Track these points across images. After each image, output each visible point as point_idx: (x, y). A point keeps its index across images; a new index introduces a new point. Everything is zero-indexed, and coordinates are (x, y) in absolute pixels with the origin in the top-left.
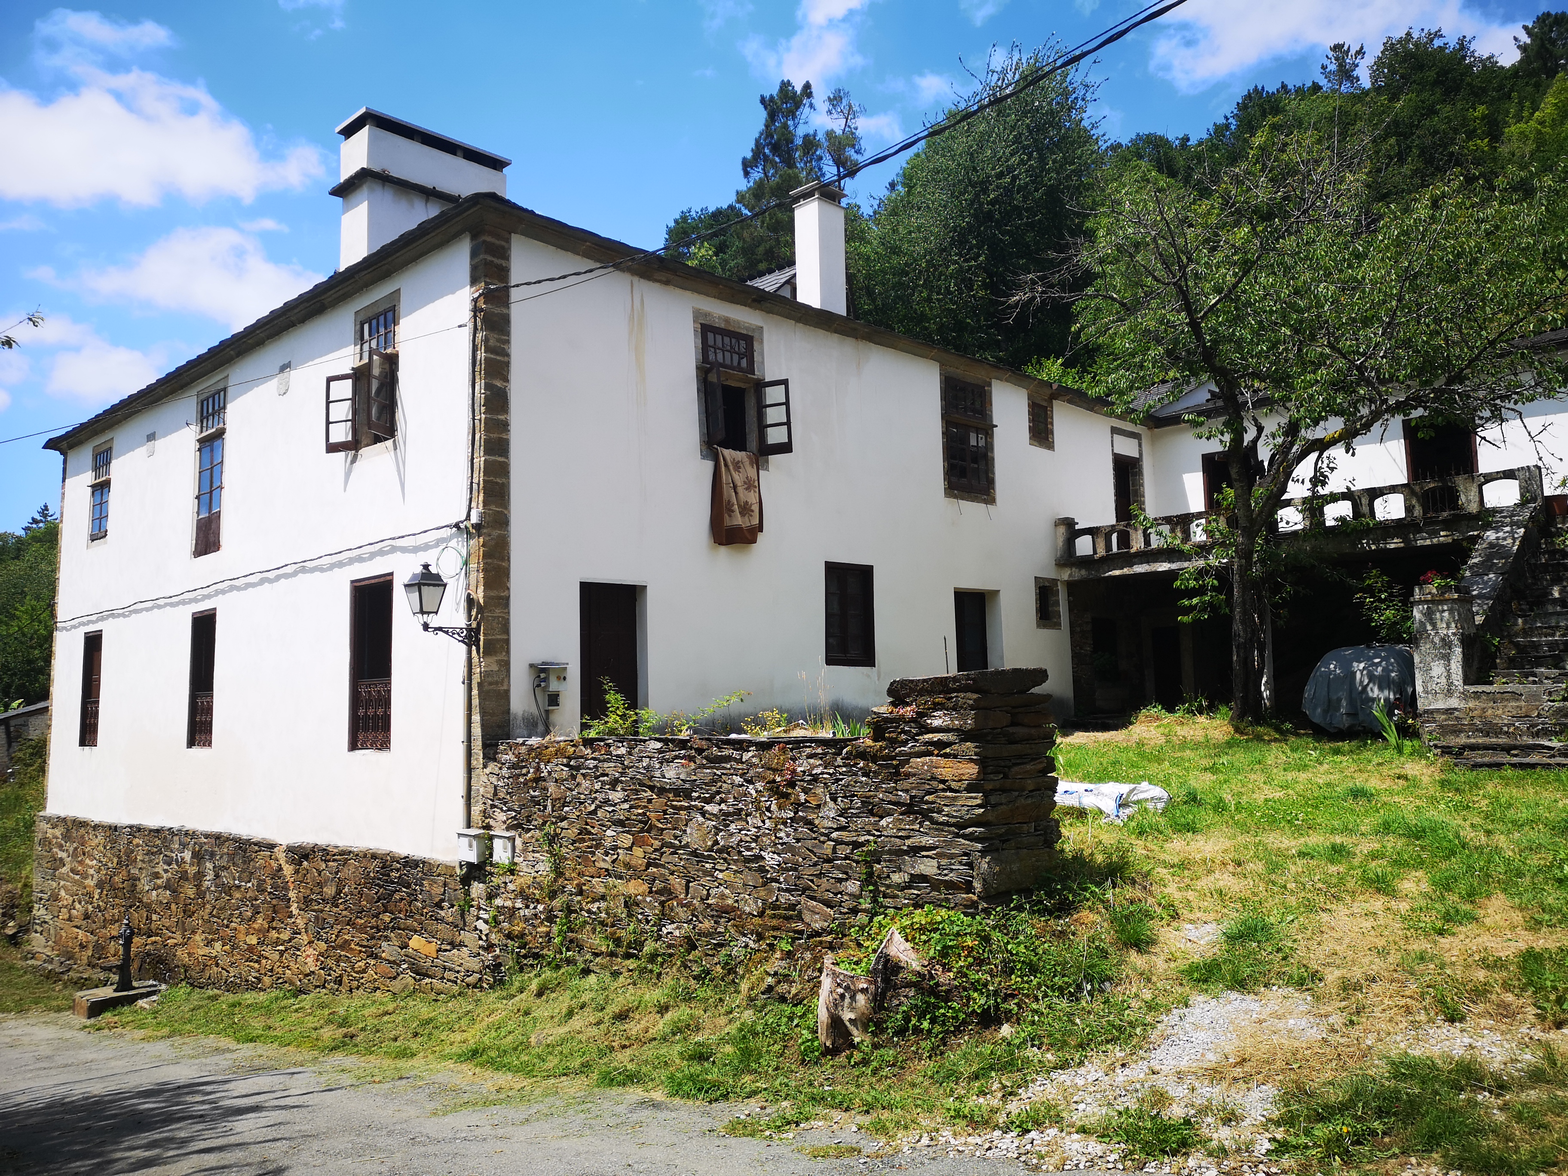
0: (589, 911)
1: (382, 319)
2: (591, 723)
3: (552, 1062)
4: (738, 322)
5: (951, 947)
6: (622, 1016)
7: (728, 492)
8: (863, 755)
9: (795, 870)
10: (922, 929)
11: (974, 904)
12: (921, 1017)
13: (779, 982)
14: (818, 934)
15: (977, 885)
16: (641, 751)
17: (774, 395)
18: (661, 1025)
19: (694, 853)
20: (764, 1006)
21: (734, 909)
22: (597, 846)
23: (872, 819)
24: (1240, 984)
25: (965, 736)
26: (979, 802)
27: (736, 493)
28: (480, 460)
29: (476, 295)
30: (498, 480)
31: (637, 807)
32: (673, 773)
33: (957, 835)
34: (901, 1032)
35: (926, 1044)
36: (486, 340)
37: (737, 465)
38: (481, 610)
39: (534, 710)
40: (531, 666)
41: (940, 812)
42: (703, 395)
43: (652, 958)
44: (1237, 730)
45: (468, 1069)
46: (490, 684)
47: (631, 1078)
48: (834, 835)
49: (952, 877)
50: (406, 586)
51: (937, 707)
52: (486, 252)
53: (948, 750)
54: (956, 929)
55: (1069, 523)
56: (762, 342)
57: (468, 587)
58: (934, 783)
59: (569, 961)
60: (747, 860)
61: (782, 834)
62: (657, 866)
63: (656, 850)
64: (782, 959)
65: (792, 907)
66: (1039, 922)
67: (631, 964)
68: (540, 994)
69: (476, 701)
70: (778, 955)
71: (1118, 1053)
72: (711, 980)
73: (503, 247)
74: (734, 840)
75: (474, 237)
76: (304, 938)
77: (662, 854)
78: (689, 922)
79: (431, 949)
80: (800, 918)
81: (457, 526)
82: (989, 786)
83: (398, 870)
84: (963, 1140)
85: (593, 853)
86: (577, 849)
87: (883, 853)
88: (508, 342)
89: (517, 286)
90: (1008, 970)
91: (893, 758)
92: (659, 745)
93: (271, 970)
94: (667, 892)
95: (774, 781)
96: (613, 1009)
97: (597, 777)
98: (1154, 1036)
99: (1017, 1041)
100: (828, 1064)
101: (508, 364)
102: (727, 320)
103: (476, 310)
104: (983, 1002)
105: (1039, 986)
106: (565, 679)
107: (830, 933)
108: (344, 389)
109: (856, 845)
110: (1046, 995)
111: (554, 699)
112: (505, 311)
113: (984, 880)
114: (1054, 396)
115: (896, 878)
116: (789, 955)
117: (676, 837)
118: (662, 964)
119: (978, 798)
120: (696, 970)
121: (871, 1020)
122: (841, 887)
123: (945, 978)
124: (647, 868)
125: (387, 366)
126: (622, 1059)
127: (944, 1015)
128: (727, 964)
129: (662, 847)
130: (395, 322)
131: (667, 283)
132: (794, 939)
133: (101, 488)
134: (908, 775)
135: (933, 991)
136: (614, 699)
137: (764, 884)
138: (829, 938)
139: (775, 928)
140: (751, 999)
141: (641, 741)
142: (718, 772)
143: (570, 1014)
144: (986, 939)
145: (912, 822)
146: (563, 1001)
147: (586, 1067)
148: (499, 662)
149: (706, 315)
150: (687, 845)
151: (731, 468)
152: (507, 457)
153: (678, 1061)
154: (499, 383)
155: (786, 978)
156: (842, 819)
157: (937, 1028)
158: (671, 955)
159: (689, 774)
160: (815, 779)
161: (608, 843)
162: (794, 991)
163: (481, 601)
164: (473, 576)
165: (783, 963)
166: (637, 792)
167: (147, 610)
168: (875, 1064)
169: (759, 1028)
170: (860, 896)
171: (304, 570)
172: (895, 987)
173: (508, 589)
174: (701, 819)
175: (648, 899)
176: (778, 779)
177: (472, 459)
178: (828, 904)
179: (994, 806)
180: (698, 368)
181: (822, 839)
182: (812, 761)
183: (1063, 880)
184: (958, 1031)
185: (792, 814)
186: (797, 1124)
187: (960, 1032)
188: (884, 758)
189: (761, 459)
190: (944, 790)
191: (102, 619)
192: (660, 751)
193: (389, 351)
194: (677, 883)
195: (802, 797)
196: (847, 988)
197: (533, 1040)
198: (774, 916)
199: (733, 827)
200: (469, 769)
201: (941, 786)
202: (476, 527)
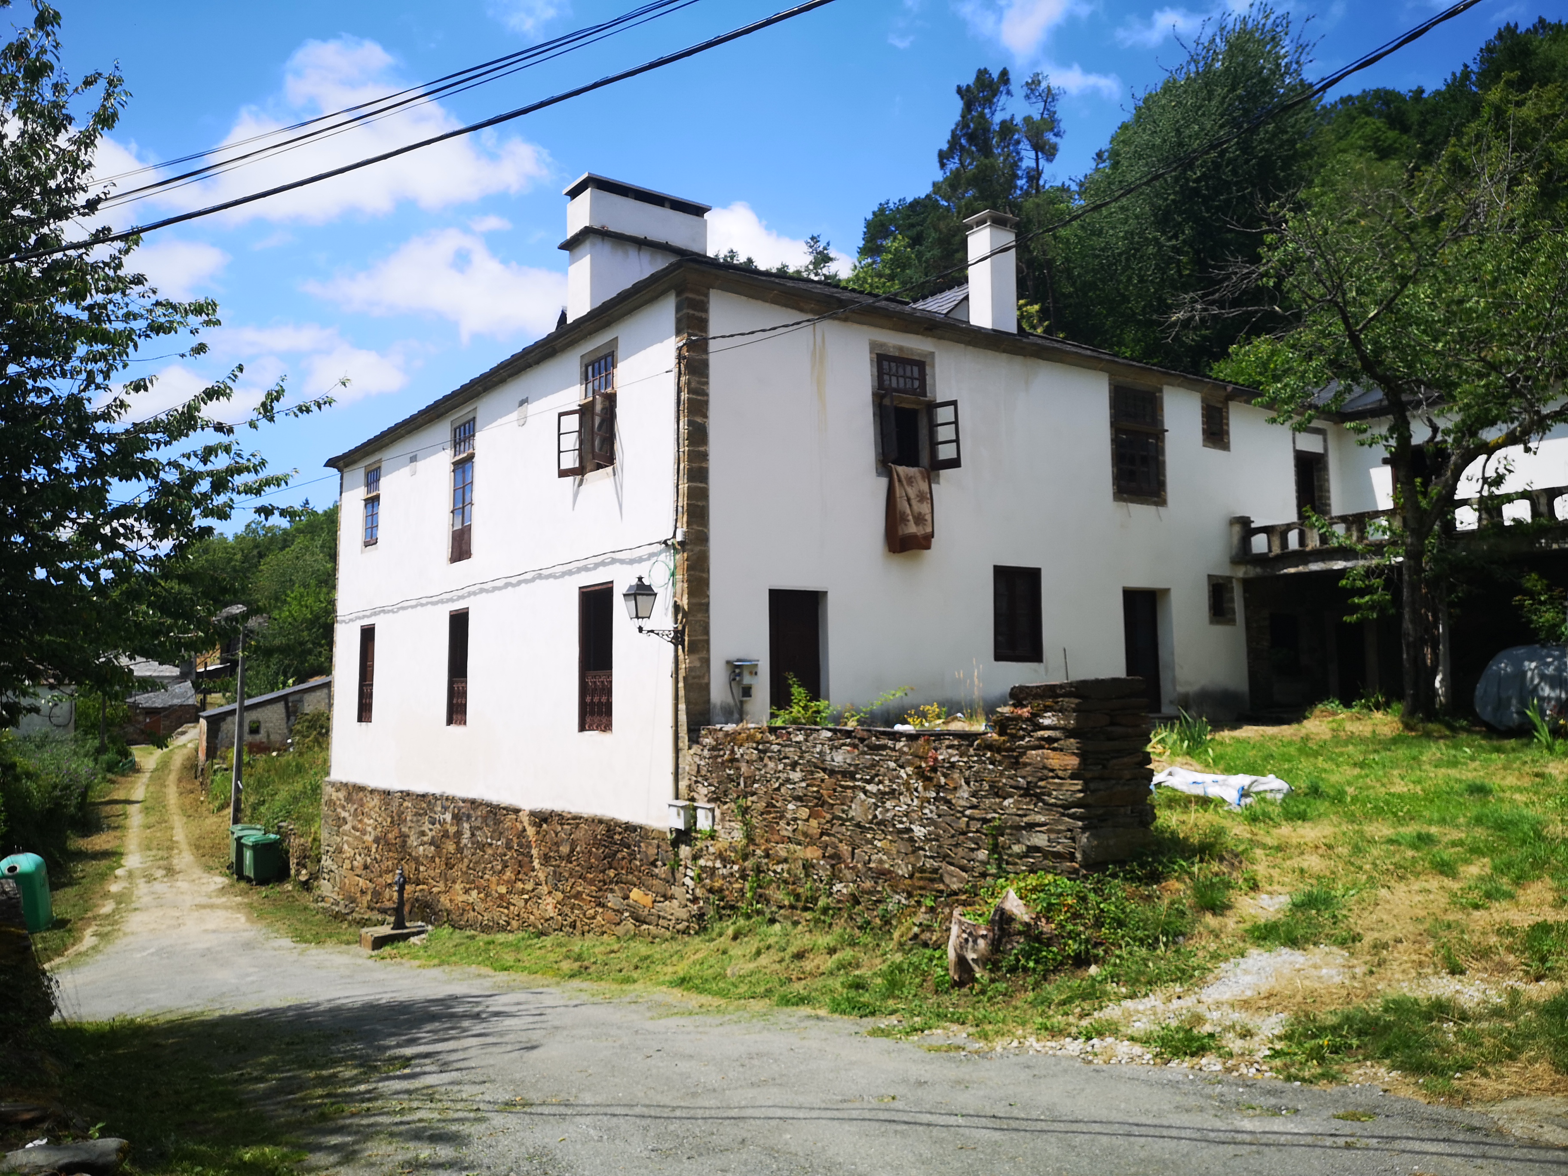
0: (775, 872)
1: (603, 362)
2: (777, 712)
3: (743, 989)
4: (911, 349)
5: (1054, 904)
6: (799, 956)
7: (902, 504)
8: (990, 747)
9: (937, 840)
10: (1034, 890)
11: (1076, 871)
12: (1028, 959)
13: (923, 931)
14: (955, 893)
15: (1078, 856)
16: (815, 739)
17: (944, 414)
18: (830, 962)
19: (858, 825)
20: (911, 950)
21: (890, 872)
22: (781, 818)
23: (997, 800)
24: (1293, 942)
25: (1069, 733)
26: (1079, 787)
27: (910, 505)
28: (684, 487)
29: (681, 344)
30: (699, 503)
31: (812, 786)
32: (840, 758)
33: (1063, 815)
34: (1013, 970)
35: (1030, 980)
36: (689, 383)
37: (910, 480)
38: (685, 615)
39: (730, 700)
40: (728, 663)
41: (1050, 795)
42: (878, 419)
43: (825, 910)
44: (1408, 727)
45: (677, 992)
46: (694, 678)
47: (802, 1000)
48: (968, 812)
49: (1059, 848)
50: (625, 595)
51: (1047, 709)
52: (688, 307)
53: (1056, 745)
54: (1060, 890)
55: (1244, 522)
56: (933, 367)
57: (674, 596)
58: (1046, 772)
59: (759, 912)
60: (900, 832)
61: (926, 811)
62: (829, 835)
63: (828, 822)
64: (926, 913)
65: (935, 871)
66: (1131, 888)
67: (808, 915)
68: (735, 938)
69: (682, 693)
70: (923, 909)
71: (1178, 989)
72: (872, 929)
73: (702, 302)
74: (889, 815)
75: (678, 295)
76: (544, 889)
77: (832, 825)
78: (854, 882)
79: (648, 900)
80: (941, 880)
81: (665, 542)
82: (1089, 775)
83: (620, 833)
84: (1042, 1044)
85: (778, 823)
86: (765, 819)
87: (1006, 827)
88: (707, 383)
89: (714, 338)
90: (1098, 924)
91: (1014, 750)
92: (829, 734)
93: (518, 915)
94: (837, 857)
95: (920, 767)
96: (792, 949)
97: (780, 760)
98: (1210, 977)
99: (1099, 978)
100: (955, 992)
101: (707, 402)
102: (901, 349)
103: (680, 357)
104: (1076, 947)
105: (1123, 937)
106: (756, 673)
107: (965, 893)
108: (572, 423)
109: (985, 821)
110: (1128, 944)
111: (747, 691)
112: (704, 357)
113: (1084, 851)
114: (1230, 397)
115: (1016, 848)
116: (932, 910)
117: (843, 811)
118: (833, 916)
119: (1078, 785)
120: (860, 921)
121: (989, 960)
122: (973, 855)
123: (1046, 927)
124: (821, 837)
125: (607, 403)
126: (798, 987)
127: (1046, 957)
128: (884, 916)
129: (833, 819)
130: (614, 366)
131: (846, 320)
132: (936, 897)
133: (372, 502)
134: (1026, 765)
135: (1038, 938)
136: (798, 692)
137: (914, 852)
138: (964, 897)
139: (921, 888)
140: (901, 945)
141: (815, 730)
142: (877, 758)
143: (758, 953)
144: (1083, 899)
145: (1028, 804)
146: (752, 944)
147: (768, 993)
148: (701, 659)
149: (882, 345)
150: (852, 818)
151: (905, 483)
152: (707, 483)
153: (840, 989)
154: (699, 420)
155: (929, 928)
156: (974, 800)
157: (1040, 967)
158: (840, 909)
159: (853, 759)
160: (953, 765)
161: (789, 816)
162: (934, 938)
163: (686, 607)
164: (679, 585)
165: (927, 916)
166: (812, 773)
167: (413, 607)
168: (990, 993)
169: (905, 966)
170: (988, 863)
171: (540, 577)
172: (1010, 935)
173: (708, 596)
174: (862, 796)
175: (822, 862)
176: (924, 765)
177: (678, 485)
178: (963, 869)
179: (1093, 792)
180: (874, 394)
181: (959, 815)
182: (950, 751)
183: (1153, 854)
184: (1055, 970)
185: (934, 794)
186: (922, 1031)
187: (1060, 971)
188: (1007, 750)
189: (933, 474)
190: (1053, 778)
191: (375, 615)
192: (830, 739)
193: (609, 390)
194: (844, 848)
195: (943, 780)
196: (970, 934)
197: (729, 972)
198: (921, 878)
199: (888, 805)
200: (677, 750)
201: (1051, 774)
202: (681, 543)
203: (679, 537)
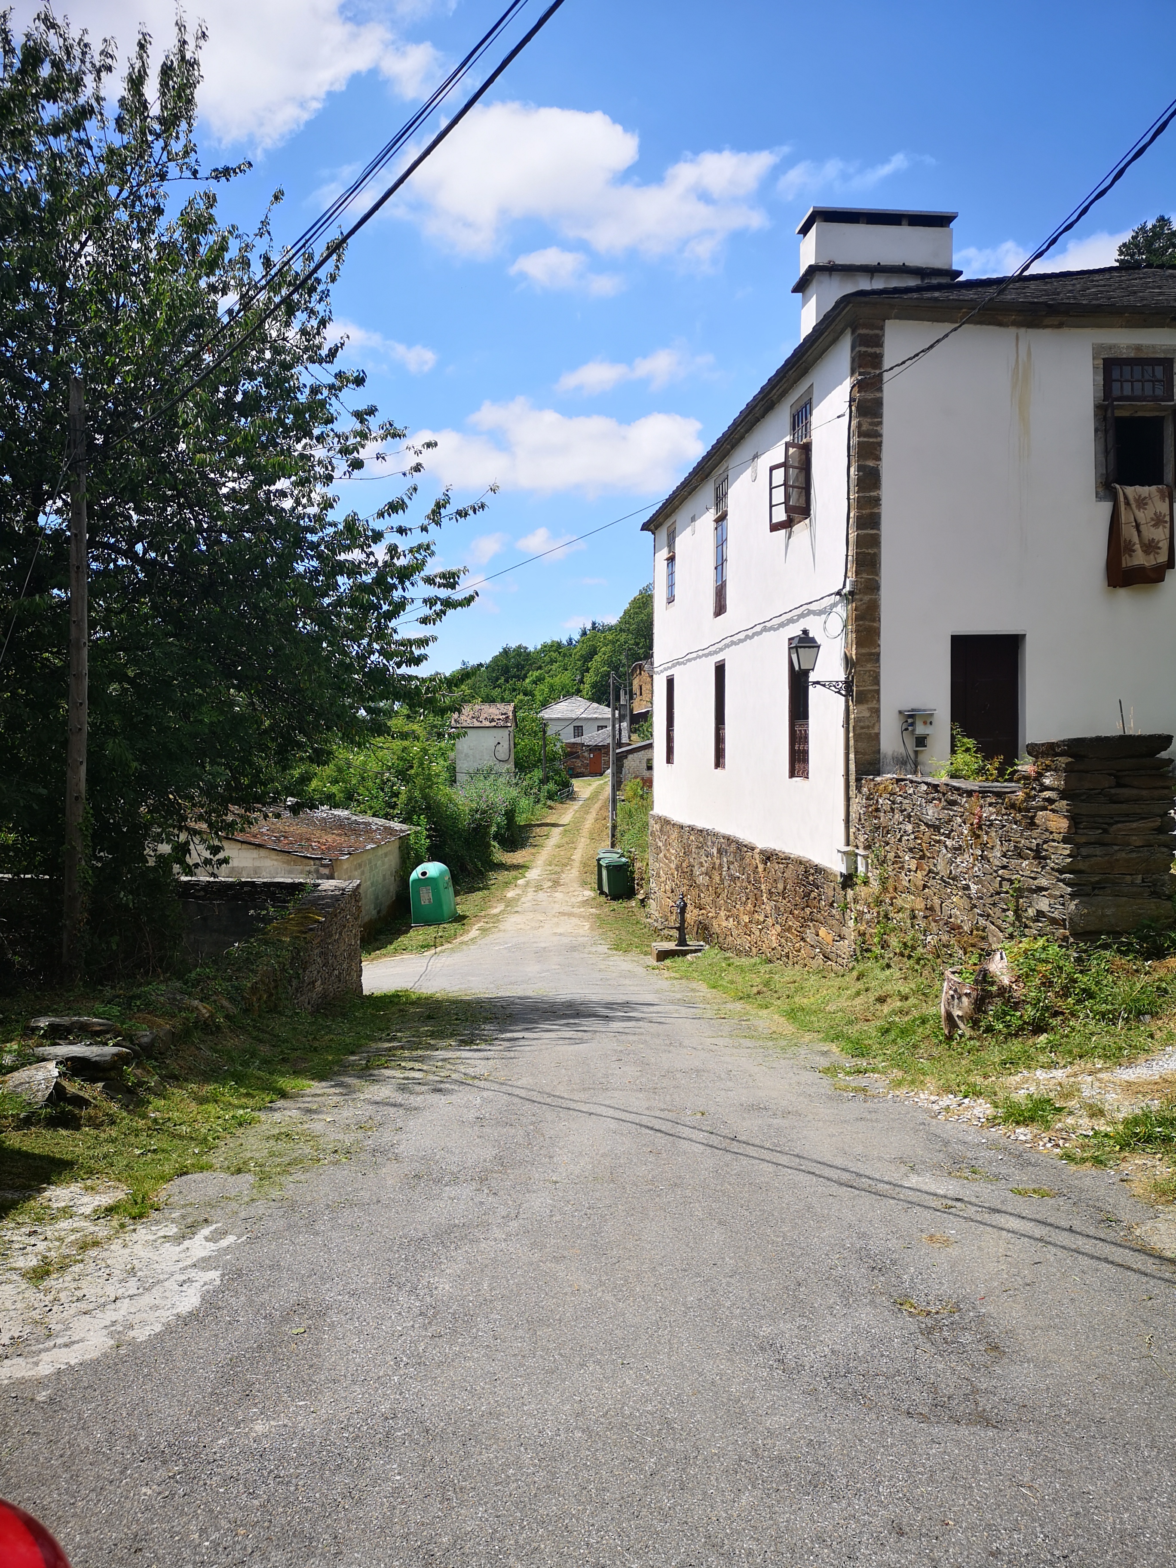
0: (896, 920)
1: (804, 410)
4: (1153, 346)
5: (1033, 970)
7: (1129, 532)
8: (1014, 806)
9: (983, 899)
11: (1065, 939)
15: (1068, 923)
19: (943, 879)
21: (959, 927)
22: (902, 868)
23: (1019, 861)
25: (1061, 794)
26: (1069, 852)
27: (1139, 532)
28: (853, 535)
29: (853, 385)
30: (870, 551)
31: (918, 838)
32: (932, 811)
33: (1058, 880)
34: (987, 1030)
36: (859, 425)
37: (1142, 503)
38: (855, 665)
39: (902, 750)
40: (900, 712)
41: (1051, 859)
42: (1100, 434)
43: (918, 960)
46: (862, 728)
48: (1001, 872)
49: (1056, 914)
51: (1048, 768)
52: (860, 345)
53: (1054, 806)
57: (845, 646)
58: (1048, 834)
60: (964, 888)
61: (977, 869)
62: (927, 887)
63: (927, 875)
65: (984, 929)
66: (1120, 960)
67: (909, 963)
68: (858, 979)
69: (852, 742)
71: (1098, 1065)
73: (877, 336)
74: (959, 871)
75: (853, 333)
76: (770, 921)
77: (929, 878)
78: (938, 934)
79: (829, 938)
80: (987, 939)
81: (838, 593)
82: (1082, 839)
83: (813, 874)
85: (901, 873)
86: (893, 868)
87: (1024, 890)
88: (880, 423)
89: (890, 369)
91: (1029, 810)
93: (756, 943)
94: (933, 909)
95: (974, 824)
97: (901, 812)
98: (1142, 1058)
100: (944, 1046)
101: (880, 444)
102: (1138, 348)
103: (851, 400)
104: (1032, 1014)
106: (931, 723)
109: (1011, 882)
111: (921, 742)
112: (878, 395)
113: (1072, 919)
115: (1030, 912)
117: (935, 865)
118: (923, 966)
119: (1068, 849)
121: (971, 1018)
122: (1005, 916)
123: (1018, 992)
124: (923, 889)
125: (805, 454)
127: (1010, 1020)
129: (929, 872)
130: (811, 413)
131: (1060, 326)
132: (979, 955)
133: (671, 559)
134: (1036, 826)
136: (961, 743)
137: (972, 909)
139: (973, 945)
142: (951, 813)
144: (1060, 967)
145: (1037, 866)
147: (831, 1029)
148: (871, 710)
149: (1111, 348)
150: (939, 872)
151: (1134, 506)
152: (879, 529)
154: (871, 463)
156: (1004, 859)
158: (928, 960)
159: (939, 814)
160: (992, 824)
161: (906, 866)
163: (854, 657)
164: (849, 636)
166: (918, 825)
167: (695, 659)
170: (1014, 925)
171: (765, 629)
172: (989, 996)
173: (879, 646)
174: (944, 851)
175: (920, 914)
177: (848, 535)
178: (1000, 929)
179: (1086, 857)
180: (1097, 407)
181: (995, 874)
182: (990, 809)
184: (1017, 1035)
185: (981, 852)
187: (1020, 1036)
188: (1024, 810)
190: (1052, 840)
191: (674, 666)
193: (809, 440)
194: (936, 901)
195: (986, 838)
196: (955, 991)
198: (975, 936)
199: (958, 860)
200: (848, 799)
201: (1051, 837)
202: (851, 593)
203: (848, 588)
